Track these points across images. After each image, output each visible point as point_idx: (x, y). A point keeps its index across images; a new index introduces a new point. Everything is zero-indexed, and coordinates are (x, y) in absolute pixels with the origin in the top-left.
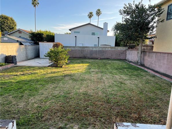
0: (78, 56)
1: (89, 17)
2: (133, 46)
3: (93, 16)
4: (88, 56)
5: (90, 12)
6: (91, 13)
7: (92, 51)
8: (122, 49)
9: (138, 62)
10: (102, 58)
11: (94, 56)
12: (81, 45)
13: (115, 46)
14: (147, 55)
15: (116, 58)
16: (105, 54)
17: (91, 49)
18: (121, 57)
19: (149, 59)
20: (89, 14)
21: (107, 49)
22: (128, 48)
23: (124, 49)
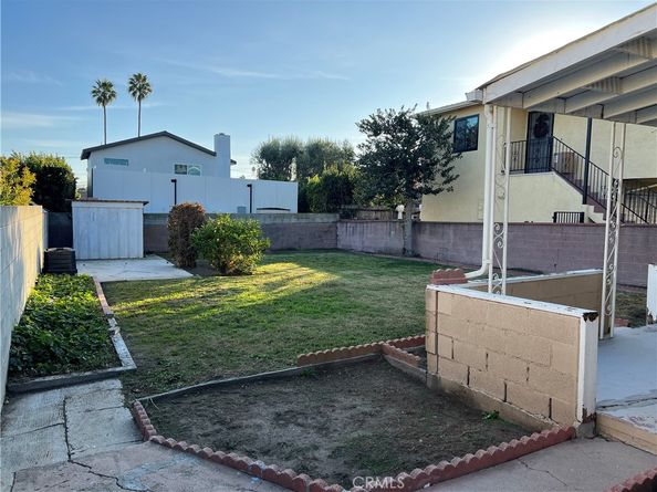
1: (99, 100)
2: (352, 210)
3: (114, 96)
5: (102, 81)
6: (106, 86)
8: (325, 220)
9: (404, 249)
13: (299, 211)
14: (427, 232)
15: (313, 247)
16: (283, 235)
18: (327, 243)
19: (434, 241)
20: (97, 86)
21: (286, 221)
22: (341, 217)
23: (331, 220)
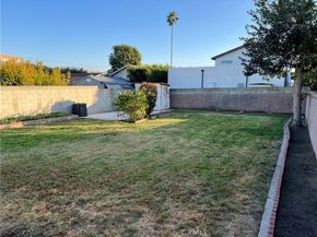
0: (201, 105)
4: (221, 106)
7: (227, 96)
10: (247, 110)
11: (231, 106)
12: (212, 86)
16: (255, 102)
17: (226, 92)
21: (259, 92)
